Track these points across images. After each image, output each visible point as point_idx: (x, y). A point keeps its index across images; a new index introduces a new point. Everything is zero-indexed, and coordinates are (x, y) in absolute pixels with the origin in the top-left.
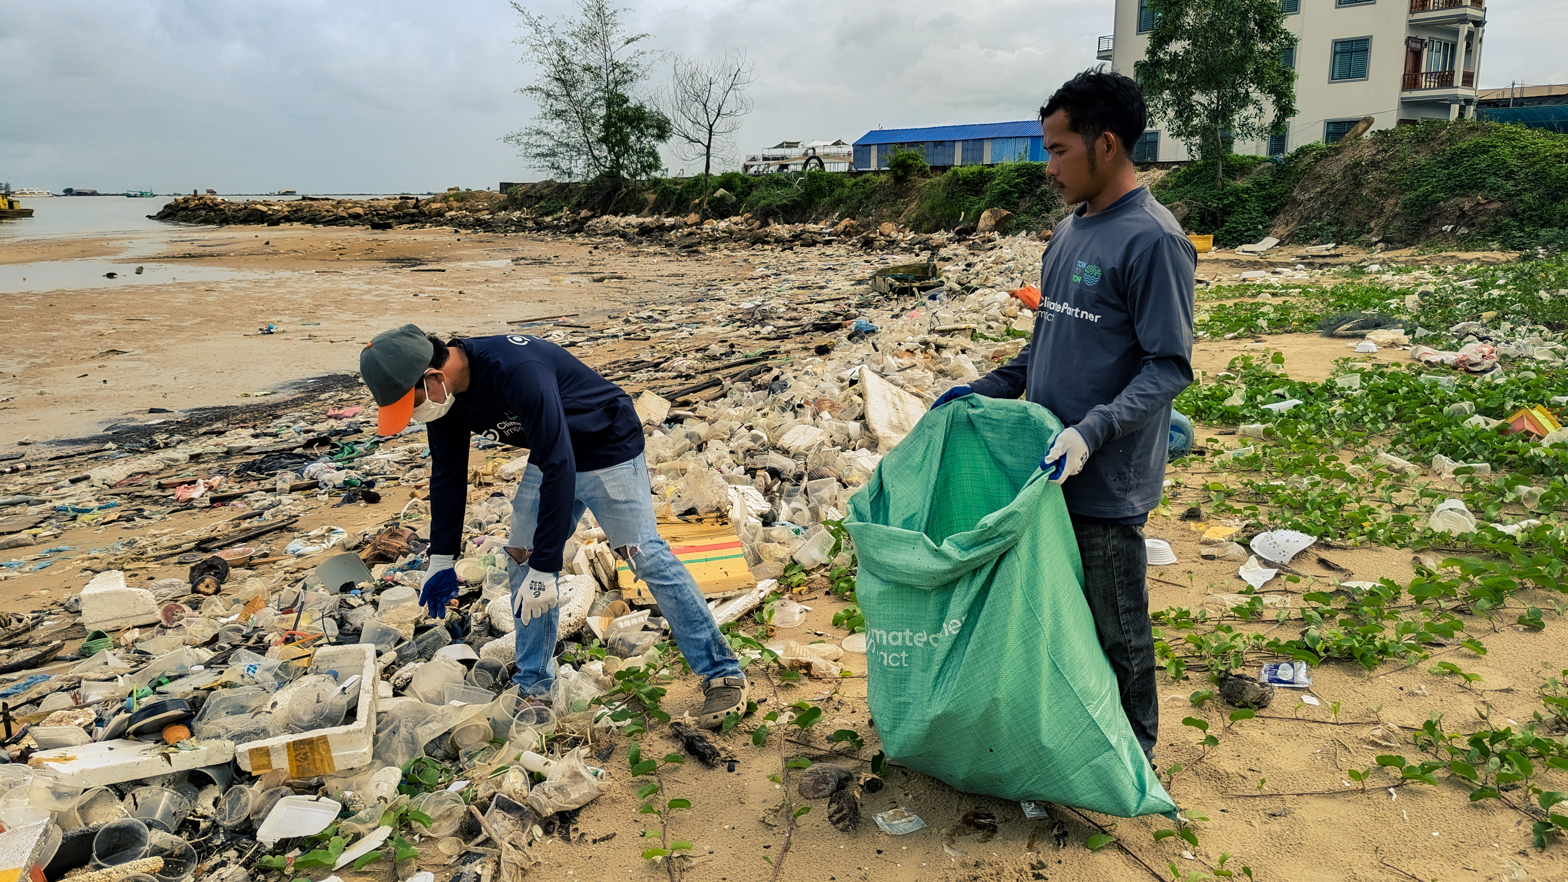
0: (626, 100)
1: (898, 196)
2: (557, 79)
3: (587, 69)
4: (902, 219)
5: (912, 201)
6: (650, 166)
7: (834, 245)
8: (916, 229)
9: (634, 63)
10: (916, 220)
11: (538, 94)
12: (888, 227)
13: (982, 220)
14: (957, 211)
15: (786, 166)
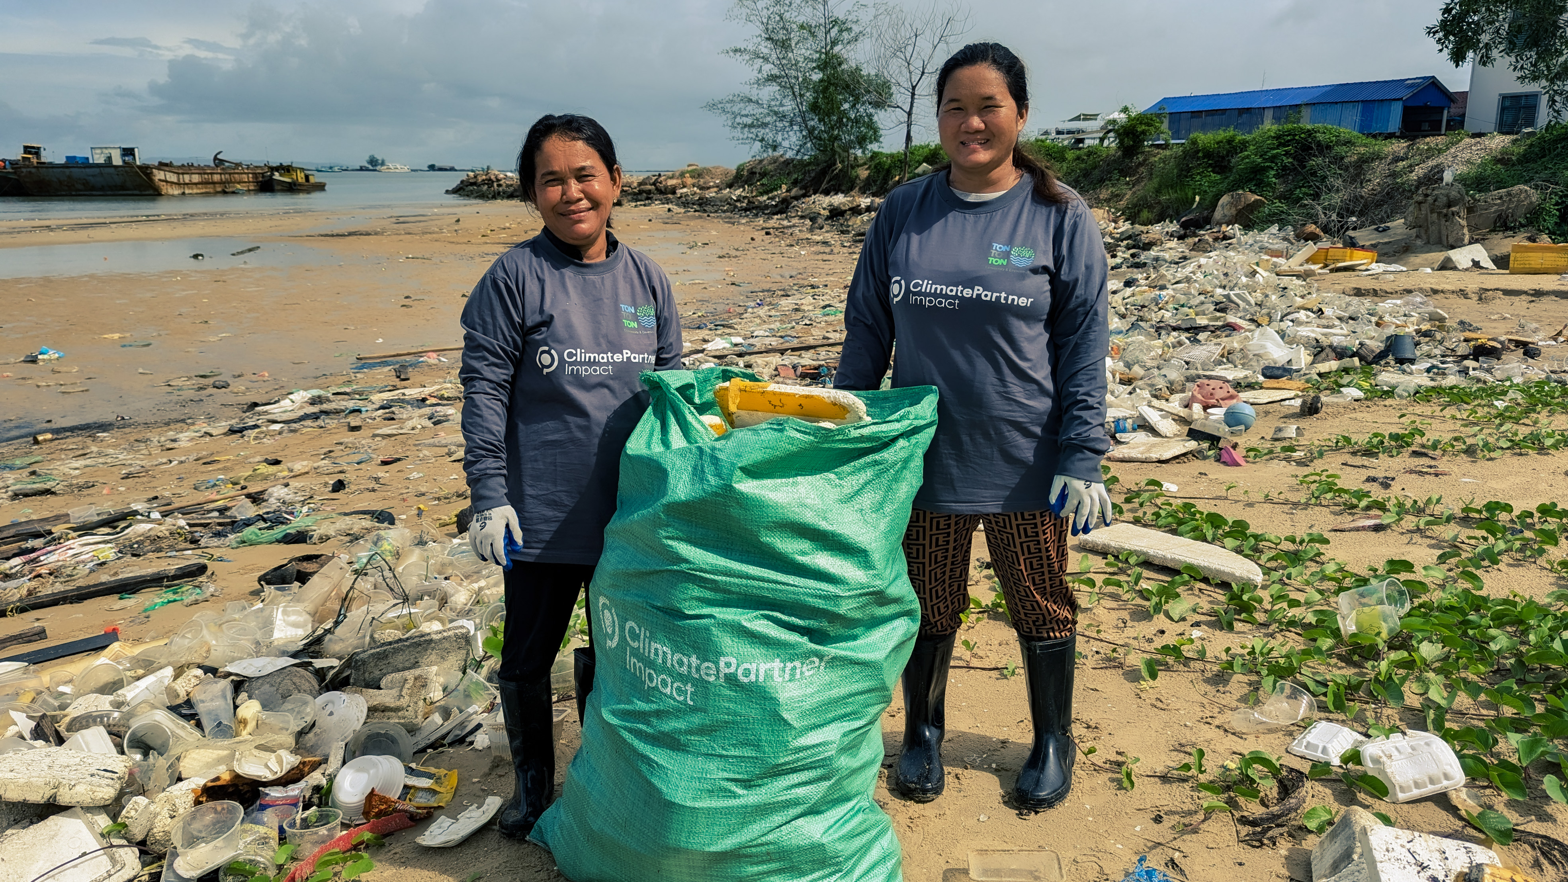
0: (843, 63)
1: (1123, 173)
2: (767, 39)
3: (803, 27)
4: (1122, 203)
5: (1140, 181)
6: (865, 138)
8: (1132, 218)
9: (853, 19)
10: (1136, 206)
11: (747, 56)
13: (1219, 208)
14: (1190, 194)
15: (1081, 141)
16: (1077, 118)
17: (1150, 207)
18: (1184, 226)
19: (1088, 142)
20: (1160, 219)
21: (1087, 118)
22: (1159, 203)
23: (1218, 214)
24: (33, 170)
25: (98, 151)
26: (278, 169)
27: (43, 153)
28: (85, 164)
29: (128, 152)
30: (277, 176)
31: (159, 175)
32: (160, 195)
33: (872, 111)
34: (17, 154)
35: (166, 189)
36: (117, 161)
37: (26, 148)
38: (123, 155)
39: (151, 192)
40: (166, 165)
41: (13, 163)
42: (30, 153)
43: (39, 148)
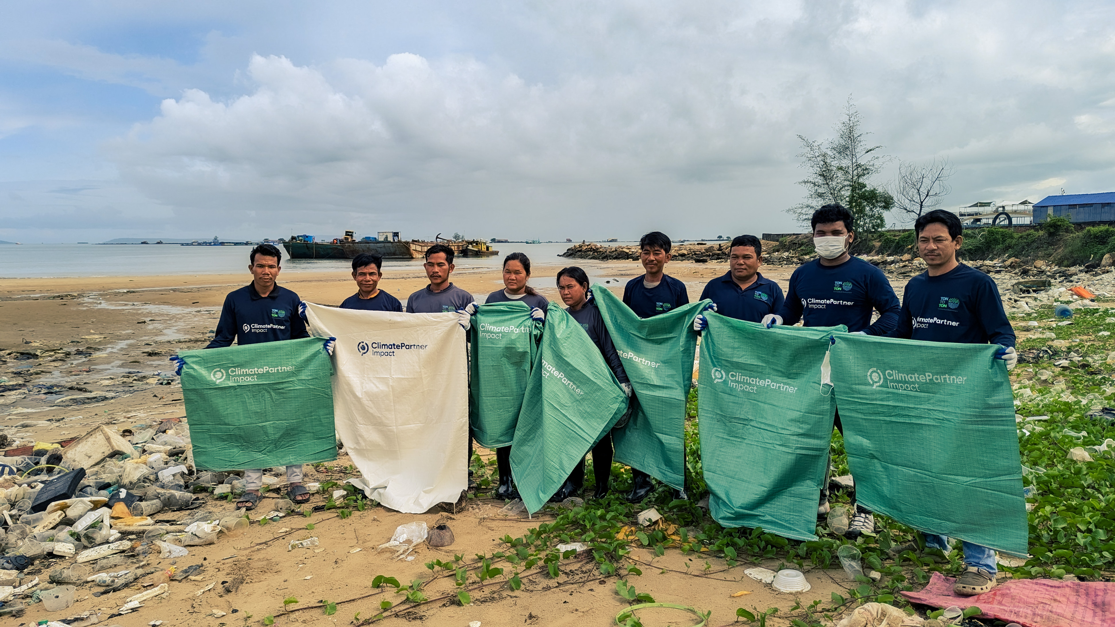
0: (864, 186)
1: (1050, 244)
2: (820, 175)
3: (840, 168)
4: (1051, 258)
5: (1060, 248)
6: (878, 226)
7: (1003, 273)
8: (1059, 264)
9: (871, 163)
10: (1060, 259)
11: (809, 185)
12: (1041, 264)
13: (1104, 259)
14: (1088, 254)
15: (979, 220)
16: (976, 205)
17: (1068, 259)
18: (1087, 267)
19: (984, 221)
20: (1073, 264)
21: (983, 205)
22: (1073, 257)
23: (1103, 262)
24: (351, 245)
25: (381, 234)
26: (471, 243)
27: (354, 235)
28: (375, 241)
29: (396, 234)
30: (470, 247)
31: (413, 247)
32: (412, 258)
33: (882, 211)
34: (342, 236)
35: (416, 255)
36: (390, 239)
37: (347, 232)
38: (394, 236)
39: (408, 256)
40: (416, 241)
41: (341, 241)
42: (348, 235)
43: (352, 233)
